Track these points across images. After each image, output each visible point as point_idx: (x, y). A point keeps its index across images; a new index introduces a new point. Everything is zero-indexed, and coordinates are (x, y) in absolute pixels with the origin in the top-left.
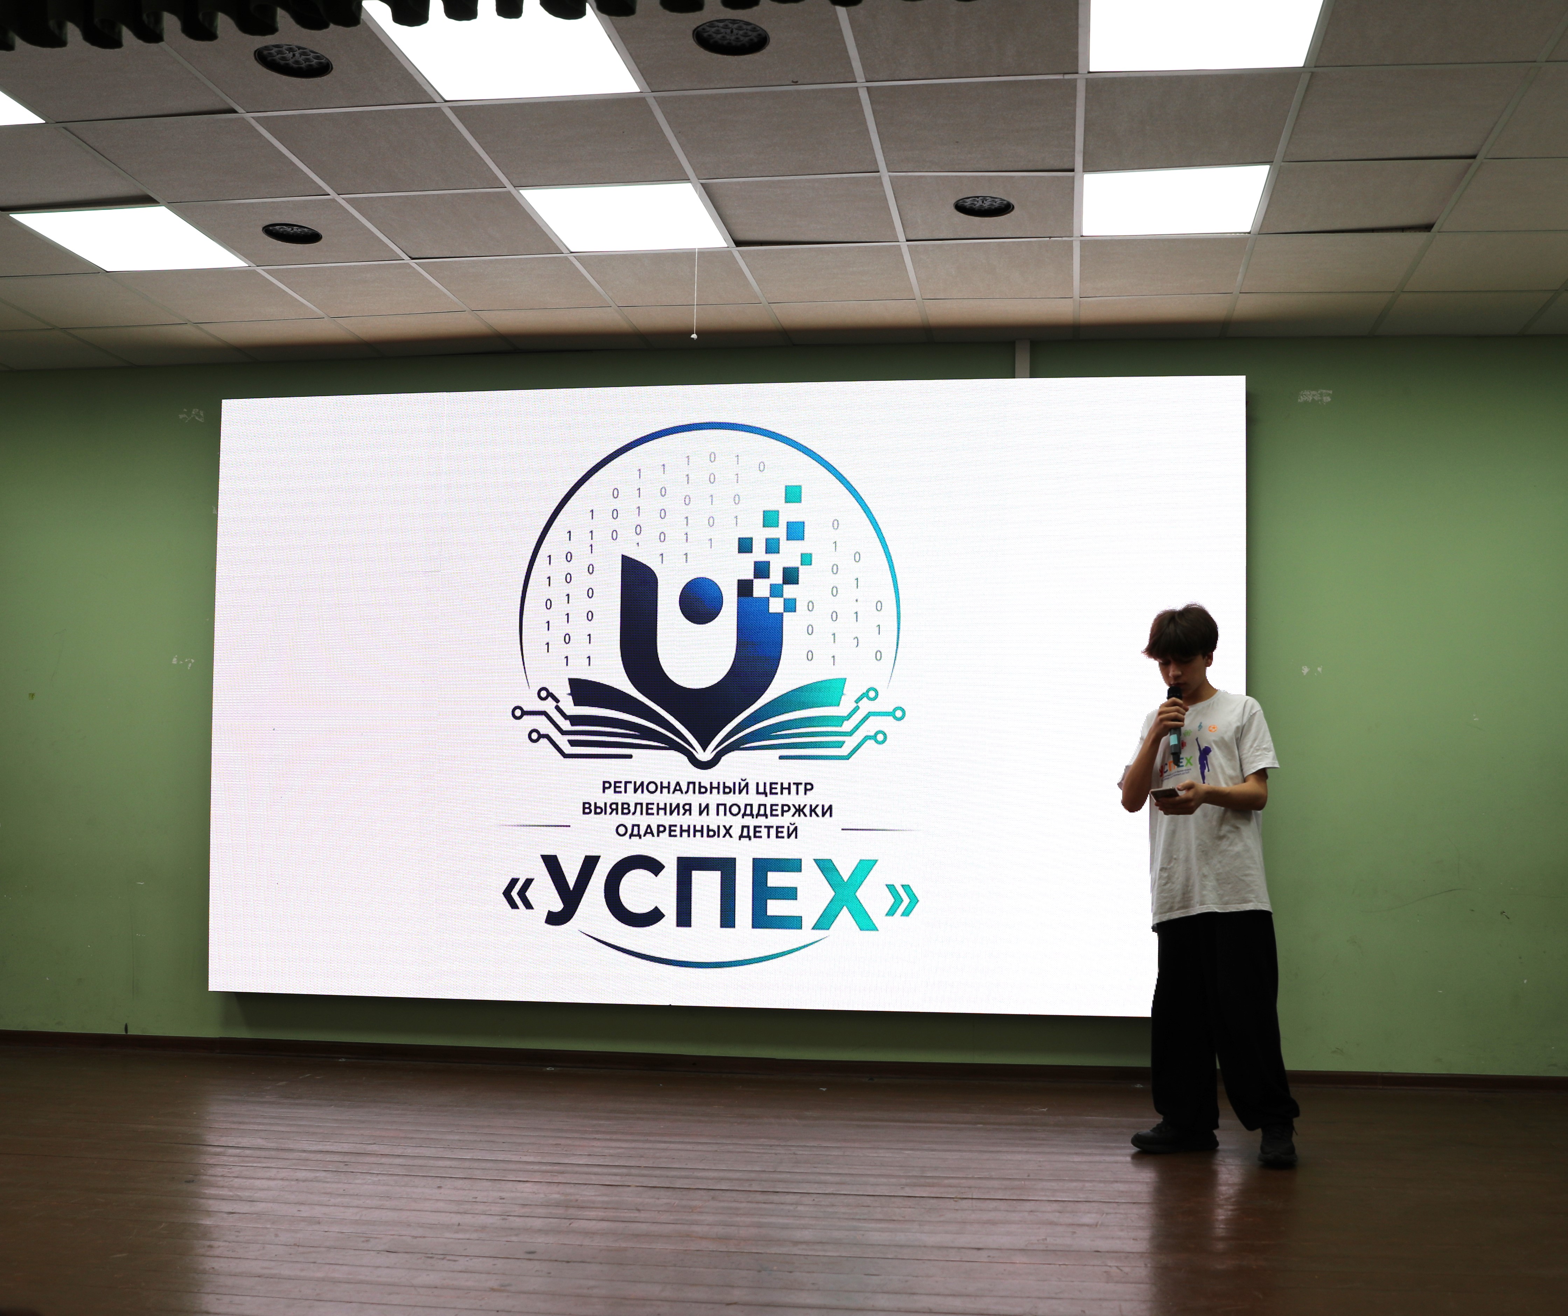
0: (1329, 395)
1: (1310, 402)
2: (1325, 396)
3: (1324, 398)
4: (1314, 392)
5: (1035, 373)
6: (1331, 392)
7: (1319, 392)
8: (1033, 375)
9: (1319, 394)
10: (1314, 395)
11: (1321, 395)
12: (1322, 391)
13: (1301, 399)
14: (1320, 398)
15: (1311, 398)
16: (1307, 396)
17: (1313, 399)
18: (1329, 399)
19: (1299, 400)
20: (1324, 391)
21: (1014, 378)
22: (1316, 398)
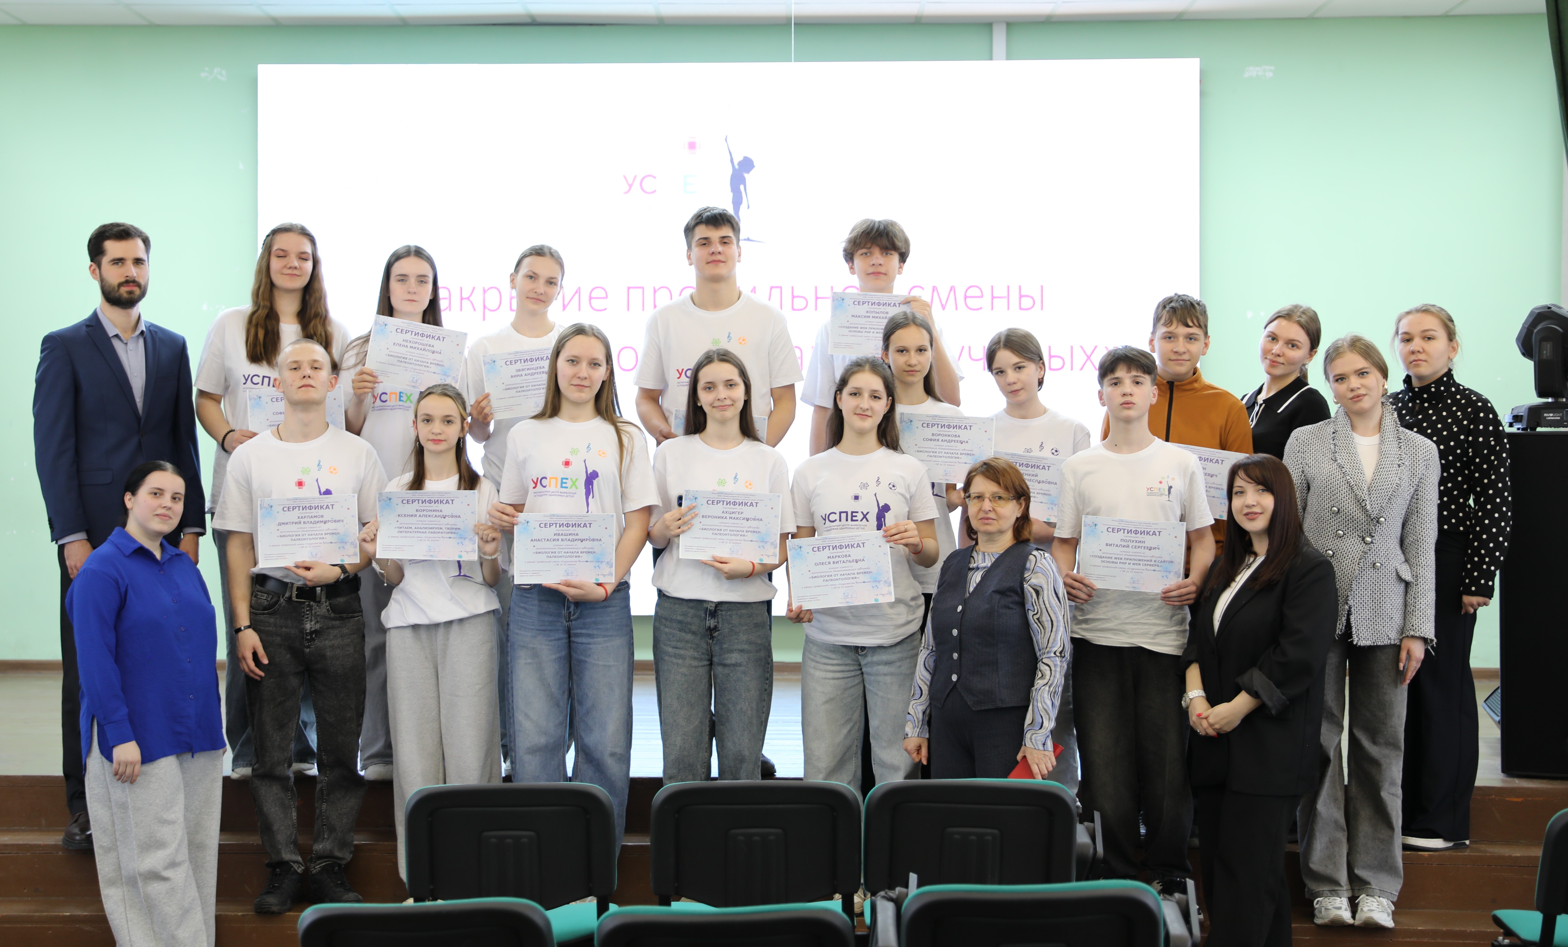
0: (1271, 70)
1: (1254, 77)
2: (1268, 72)
3: (1267, 74)
7: (1263, 68)
10: (1258, 71)
11: (1265, 70)
13: (1247, 75)
14: (1263, 74)
15: (1255, 74)
16: (1252, 72)
17: (1257, 75)
19: (1245, 76)
21: (991, 59)
22: (1260, 74)
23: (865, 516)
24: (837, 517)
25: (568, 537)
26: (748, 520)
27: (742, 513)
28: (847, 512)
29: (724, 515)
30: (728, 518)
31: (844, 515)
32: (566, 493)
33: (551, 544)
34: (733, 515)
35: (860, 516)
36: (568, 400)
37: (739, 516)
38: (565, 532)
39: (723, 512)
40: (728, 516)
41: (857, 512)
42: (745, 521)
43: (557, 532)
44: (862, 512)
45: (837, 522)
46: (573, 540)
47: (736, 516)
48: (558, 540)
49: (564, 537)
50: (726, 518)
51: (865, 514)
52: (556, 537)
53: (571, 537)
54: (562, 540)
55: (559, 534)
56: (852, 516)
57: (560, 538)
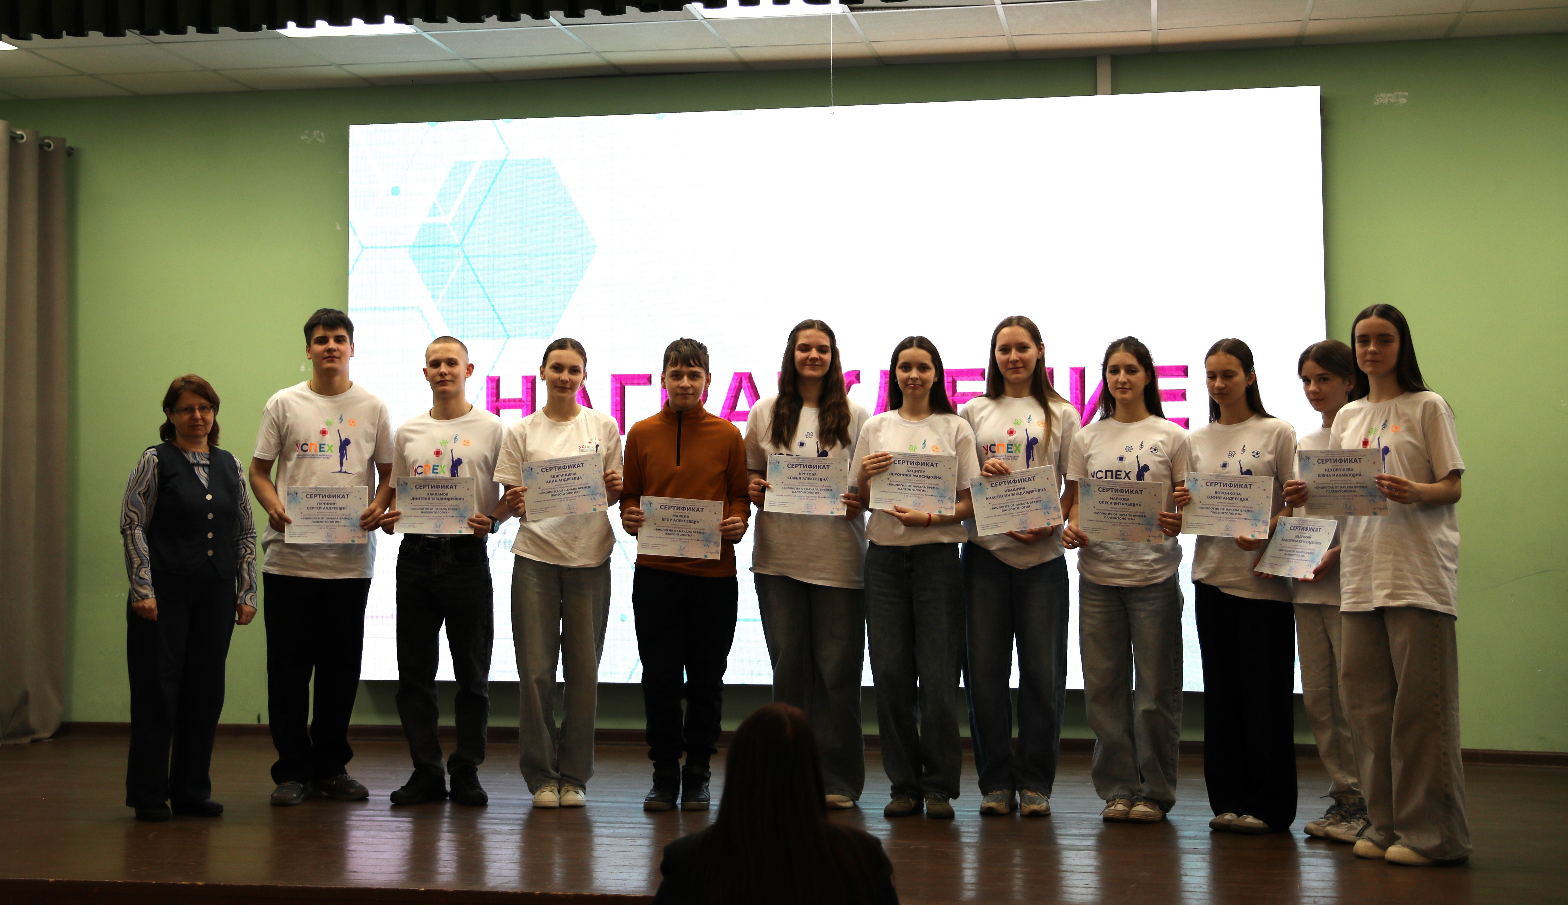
0: (1404, 97)
1: (1386, 103)
2: (1401, 98)
3: (1400, 100)
4: (1390, 95)
5: (1115, 90)
6: (1407, 94)
7: (1395, 94)
8: (1114, 92)
9: (1396, 96)
10: (1390, 98)
11: (1397, 97)
12: (1397, 93)
13: (1377, 102)
14: (1396, 100)
15: (1387, 101)
16: (1383, 98)
17: (1389, 102)
18: (1405, 101)
19: (1375, 103)
20: (1400, 93)
21: (1096, 94)
22: (1391, 100)
23: (1127, 475)
24: (1103, 475)
25: (1017, 492)
26: (929, 478)
27: (924, 472)
28: (1112, 471)
29: (909, 473)
30: (912, 476)
31: (1109, 474)
32: (1011, 457)
33: (1003, 500)
34: (916, 474)
35: (1123, 475)
36: (1009, 382)
37: (922, 474)
38: (1014, 488)
39: (908, 471)
40: (912, 474)
41: (1121, 471)
42: (926, 479)
43: (1007, 489)
44: (1125, 471)
45: (1103, 479)
46: (1021, 494)
47: (919, 474)
48: (1009, 495)
49: (1014, 492)
50: (910, 475)
51: (1127, 472)
52: (1007, 493)
53: (1019, 491)
54: (1012, 495)
55: (1009, 491)
56: (1117, 475)
57: (1010, 493)
